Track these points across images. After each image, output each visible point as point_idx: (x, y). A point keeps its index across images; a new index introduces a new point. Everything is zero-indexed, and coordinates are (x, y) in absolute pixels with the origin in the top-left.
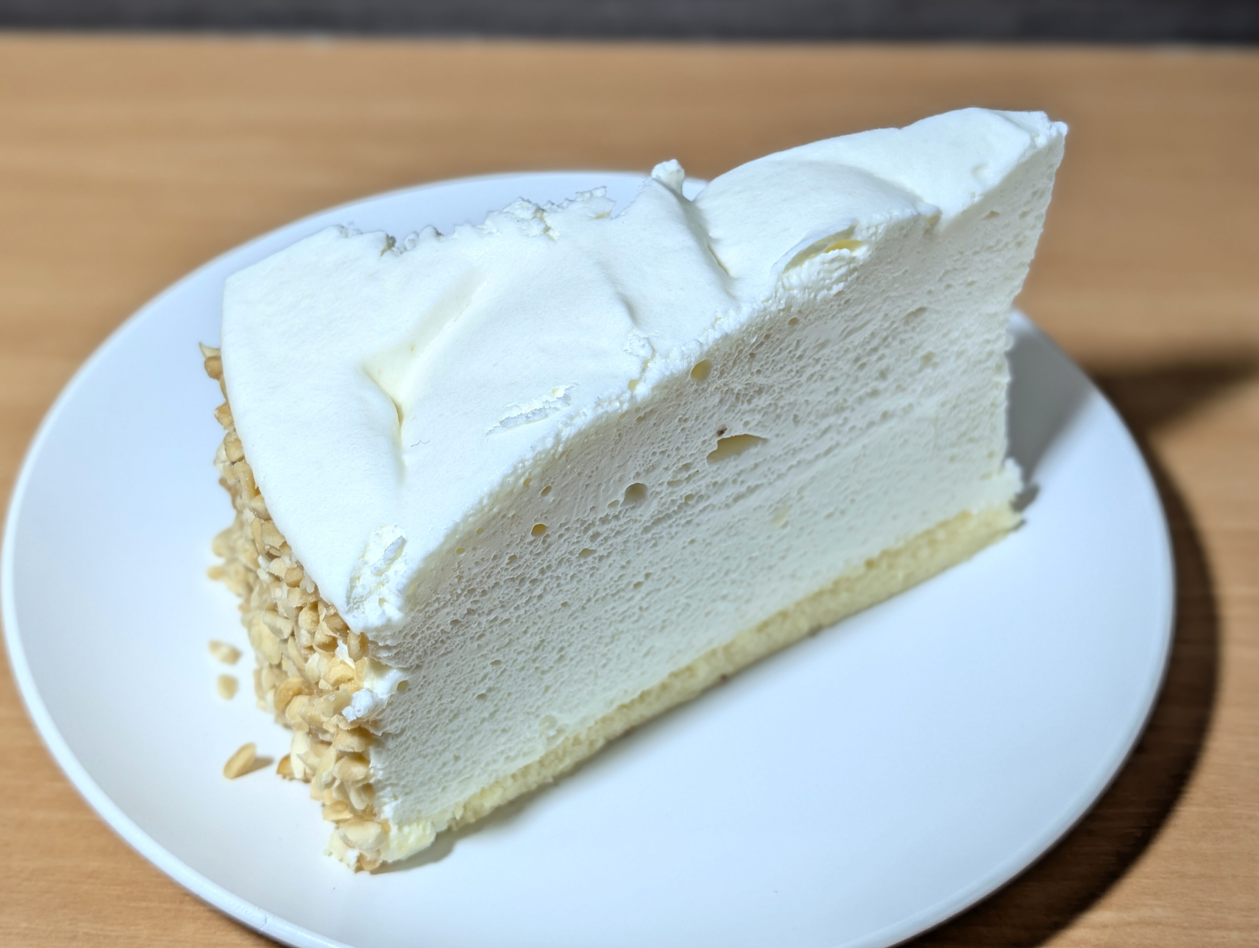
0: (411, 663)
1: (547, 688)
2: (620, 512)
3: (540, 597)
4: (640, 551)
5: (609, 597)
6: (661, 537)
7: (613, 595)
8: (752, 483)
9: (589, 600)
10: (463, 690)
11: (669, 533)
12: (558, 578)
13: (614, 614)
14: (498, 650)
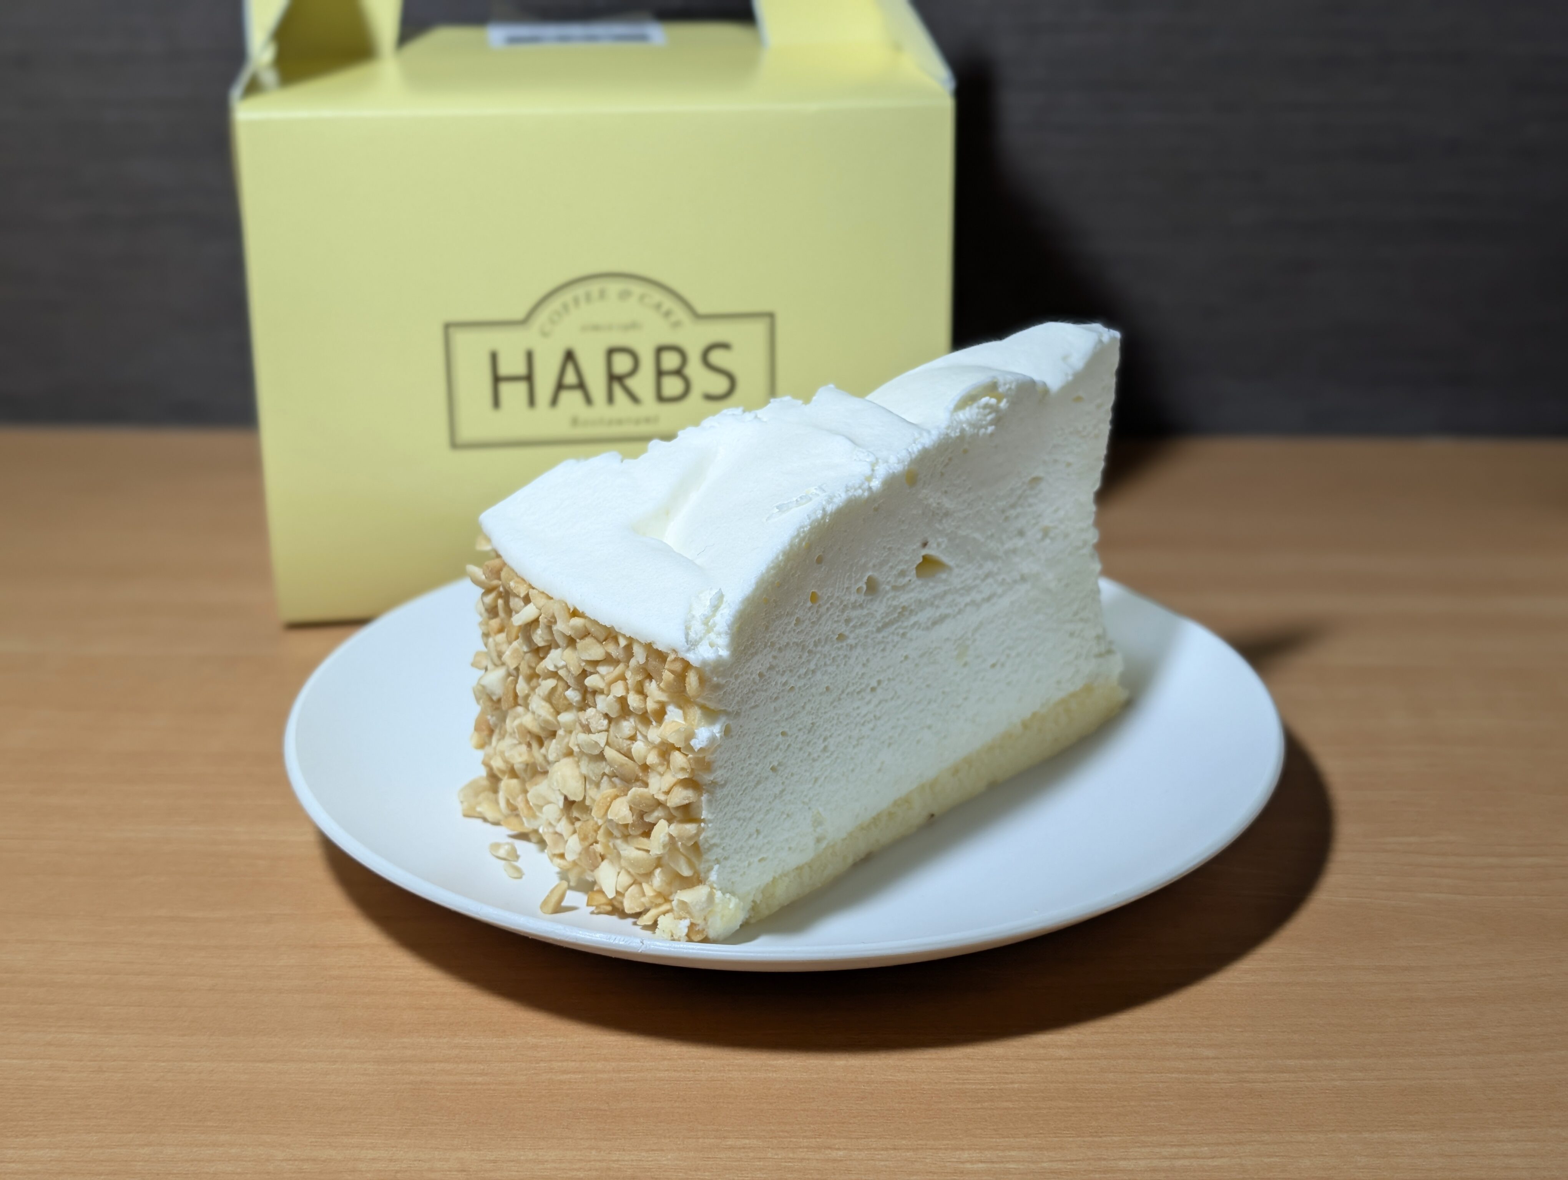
0: (733, 707)
1: (816, 780)
2: (864, 601)
3: (814, 672)
4: (875, 651)
5: (855, 694)
6: (888, 643)
7: (859, 693)
8: (943, 610)
9: (843, 692)
10: (763, 755)
11: (893, 641)
12: (825, 656)
13: (858, 715)
14: (787, 719)
